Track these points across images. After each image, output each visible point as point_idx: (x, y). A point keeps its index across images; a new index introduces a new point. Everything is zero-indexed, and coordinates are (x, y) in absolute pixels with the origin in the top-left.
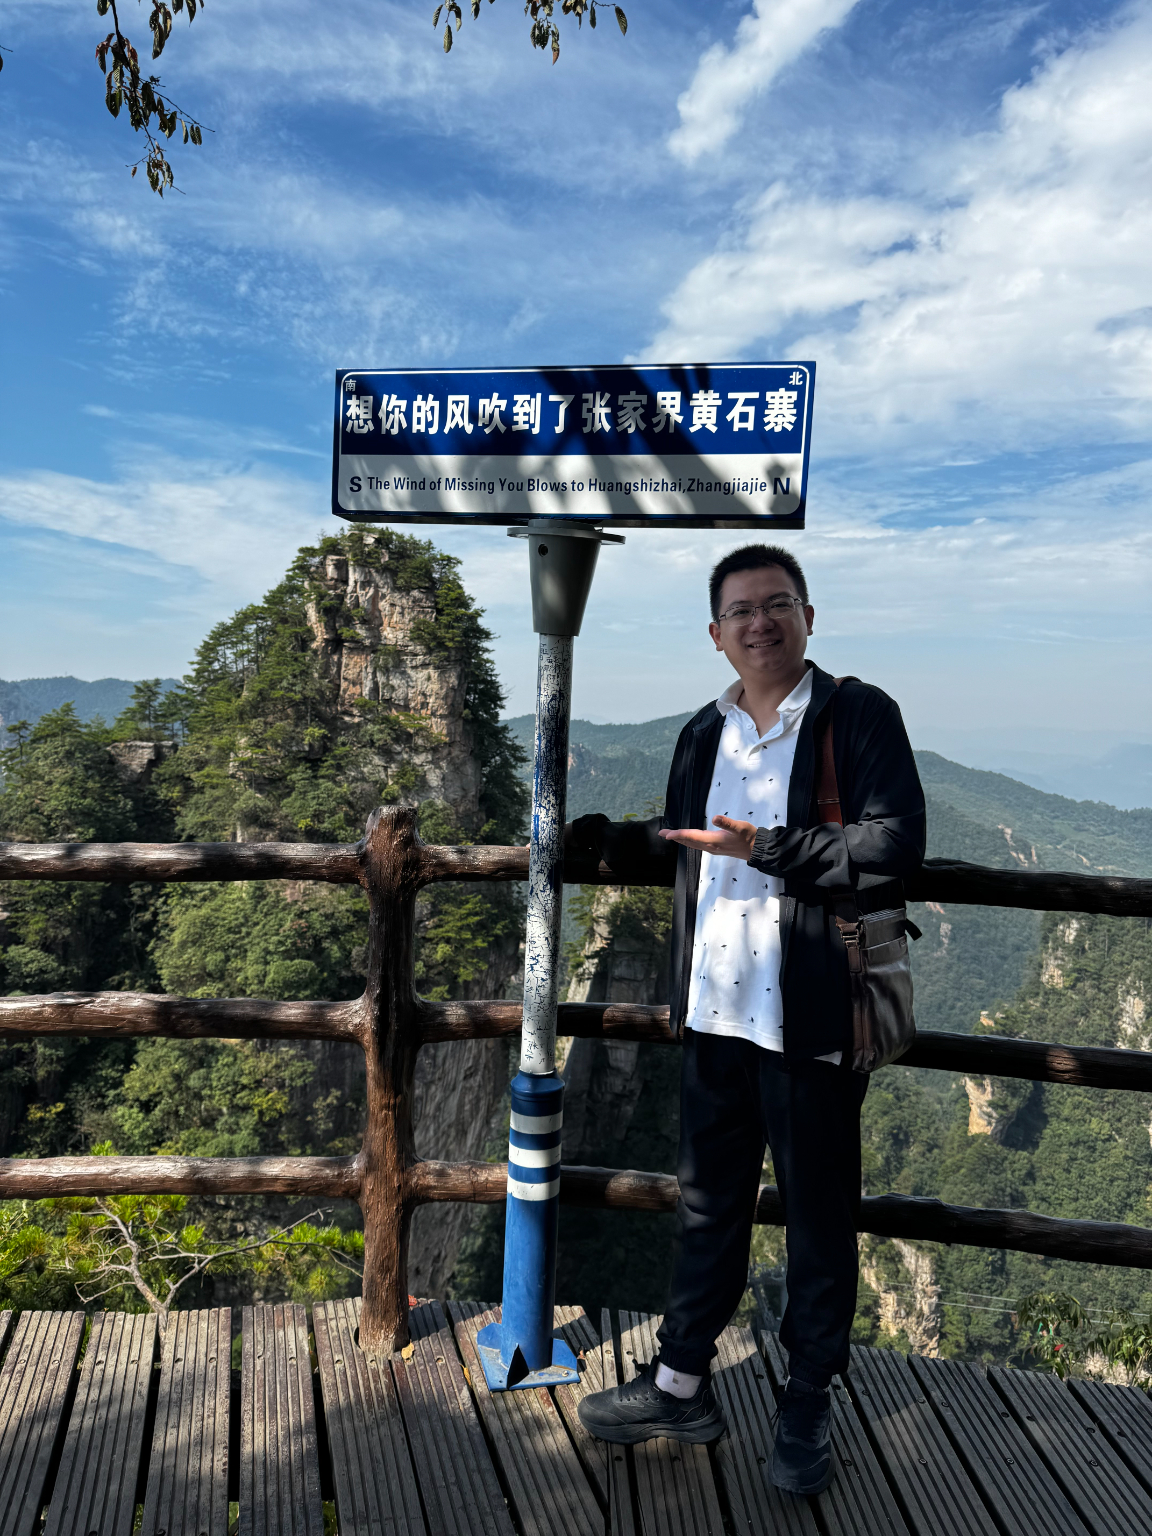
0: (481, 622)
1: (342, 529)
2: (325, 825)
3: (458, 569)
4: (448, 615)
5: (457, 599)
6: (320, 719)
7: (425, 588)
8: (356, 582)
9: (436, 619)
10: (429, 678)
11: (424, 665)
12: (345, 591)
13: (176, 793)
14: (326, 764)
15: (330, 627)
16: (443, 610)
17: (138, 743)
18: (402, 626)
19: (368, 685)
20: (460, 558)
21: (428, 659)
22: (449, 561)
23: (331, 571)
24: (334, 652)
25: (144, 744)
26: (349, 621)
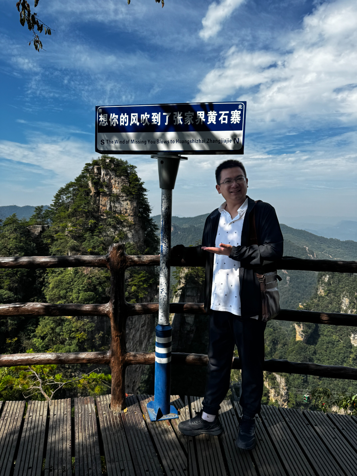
0: (143, 186)
1: (99, 157)
2: (96, 250)
3: (136, 169)
4: (133, 184)
5: (135, 179)
6: (94, 217)
7: (125, 176)
8: (104, 174)
9: (129, 185)
10: (127, 204)
11: (126, 200)
12: (100, 177)
13: (49, 241)
14: (96, 231)
15: (96, 188)
16: (131, 182)
17: (37, 226)
18: (119, 188)
19: (108, 206)
20: (136, 166)
21: (127, 198)
22: (133, 167)
23: (96, 170)
24: (97, 196)
25: (39, 226)
26: (102, 186)
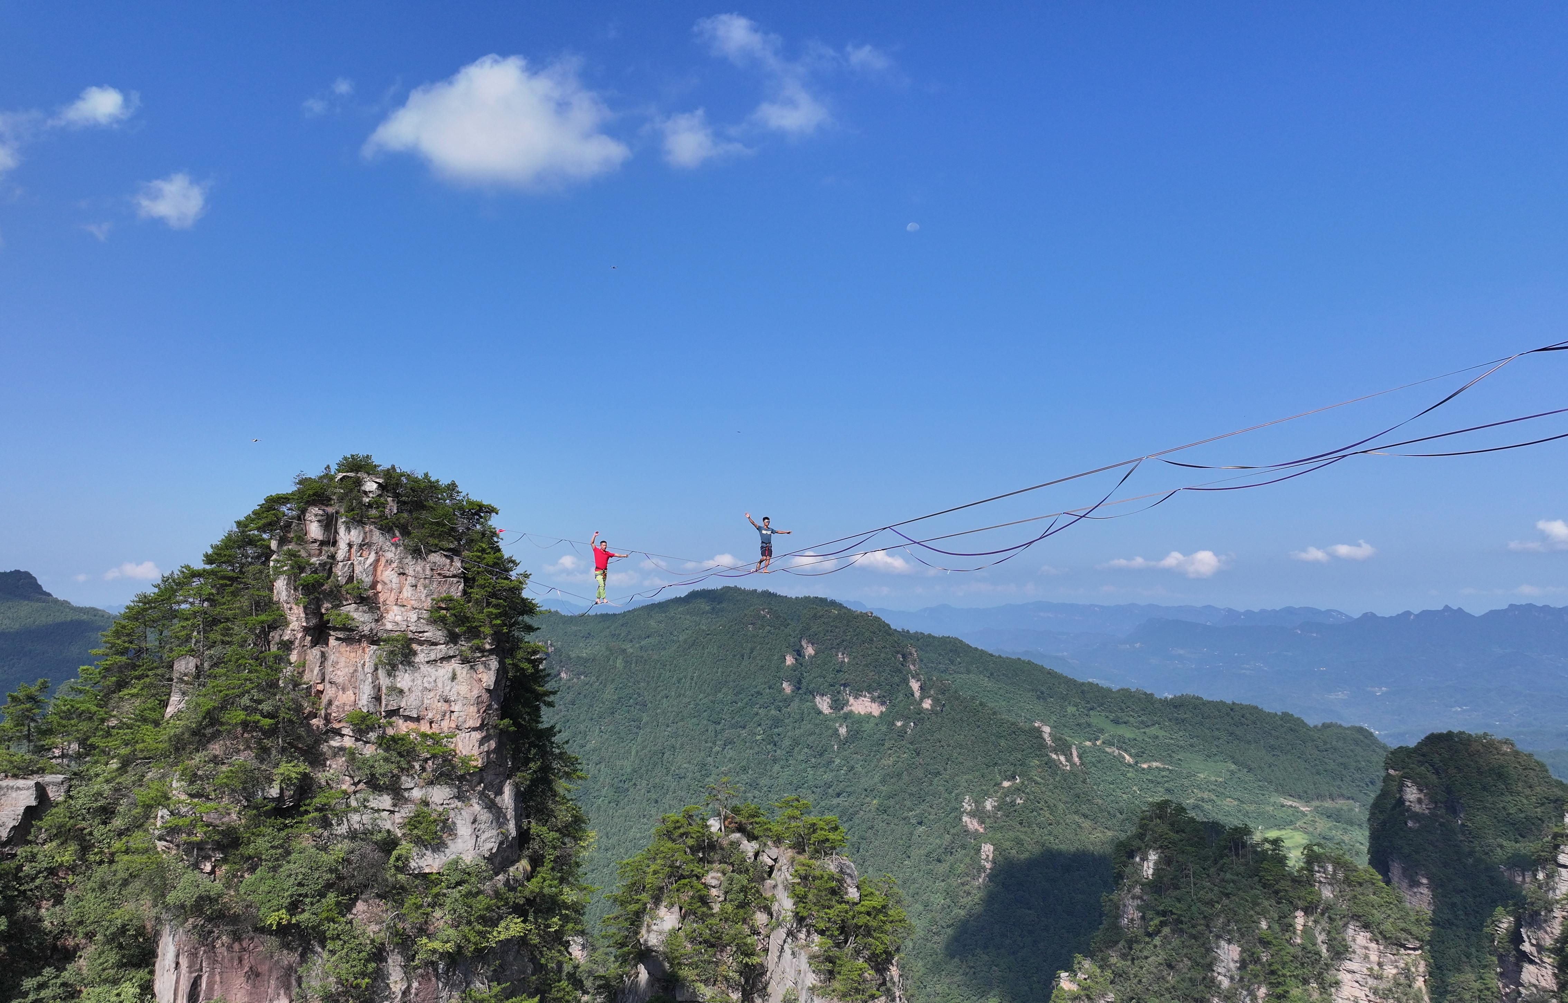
0: (533, 602)
1: (328, 467)
2: (306, 915)
3: (494, 522)
4: (482, 587)
5: (495, 564)
6: (292, 749)
7: (449, 550)
8: (350, 545)
9: (465, 592)
10: (454, 677)
11: (447, 658)
12: (333, 557)
13: (67, 856)
14: (306, 818)
15: (313, 610)
16: (474, 579)
17: (11, 782)
18: (416, 605)
19: (367, 691)
20: (494, 505)
21: (452, 650)
22: (481, 511)
23: (315, 530)
24: (314, 643)
25: (21, 783)
26: (336, 596)
